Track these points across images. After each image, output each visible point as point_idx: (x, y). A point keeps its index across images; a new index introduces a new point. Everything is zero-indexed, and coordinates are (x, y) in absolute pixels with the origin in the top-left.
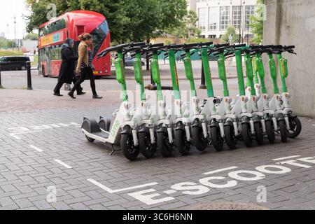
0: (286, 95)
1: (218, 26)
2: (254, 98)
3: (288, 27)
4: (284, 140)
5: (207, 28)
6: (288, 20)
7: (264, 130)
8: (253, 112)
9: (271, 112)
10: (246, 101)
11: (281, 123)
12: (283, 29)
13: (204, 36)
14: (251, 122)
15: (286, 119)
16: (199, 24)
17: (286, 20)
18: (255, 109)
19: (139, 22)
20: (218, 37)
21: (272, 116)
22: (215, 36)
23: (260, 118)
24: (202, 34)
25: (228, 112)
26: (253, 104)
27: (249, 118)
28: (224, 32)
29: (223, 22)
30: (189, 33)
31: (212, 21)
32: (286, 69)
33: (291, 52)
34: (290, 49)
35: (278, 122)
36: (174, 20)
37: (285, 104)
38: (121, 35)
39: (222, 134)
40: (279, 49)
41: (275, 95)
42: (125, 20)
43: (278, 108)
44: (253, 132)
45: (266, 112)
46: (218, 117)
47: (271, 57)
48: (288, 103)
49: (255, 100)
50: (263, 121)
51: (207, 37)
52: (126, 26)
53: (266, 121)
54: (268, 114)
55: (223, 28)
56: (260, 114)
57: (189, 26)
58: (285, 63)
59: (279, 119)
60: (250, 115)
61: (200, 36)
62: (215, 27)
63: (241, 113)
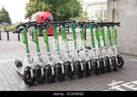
0: (116, 47)
1: (94, 16)
2: (100, 49)
3: (118, 15)
4: (115, 70)
5: (91, 17)
6: (117, 11)
7: (105, 65)
8: (99, 56)
9: (109, 56)
10: (95, 51)
11: (113, 61)
12: (115, 15)
13: (90, 20)
14: (98, 62)
15: (116, 59)
16: (88, 16)
17: (117, 12)
18: (100, 55)
19: (64, 15)
20: (94, 20)
21: (109, 58)
22: (93, 20)
23: (103, 59)
24: (89, 19)
25: (85, 57)
26: (99, 52)
27: (97, 60)
28: (97, 19)
29: (97, 15)
30: (85, 19)
31: (92, 15)
32: (116, 34)
33: (119, 25)
34: (118, 24)
35: (112, 61)
36: (78, 14)
37: (116, 51)
38: (58, 20)
39: (82, 69)
40: (112, 24)
41: (111, 47)
42: (59, 14)
43: (112, 53)
44: (99, 66)
45: (106, 56)
46: (80, 60)
47: (108, 28)
48: (117, 50)
49: (100, 50)
50: (104, 61)
51: (91, 20)
52: (59, 17)
53: (106, 61)
54: (107, 57)
55: (96, 17)
56: (103, 57)
57: (85, 17)
58: (116, 31)
59: (113, 59)
60: (97, 58)
61: (88, 20)
62: (93, 17)
63: (93, 57)
